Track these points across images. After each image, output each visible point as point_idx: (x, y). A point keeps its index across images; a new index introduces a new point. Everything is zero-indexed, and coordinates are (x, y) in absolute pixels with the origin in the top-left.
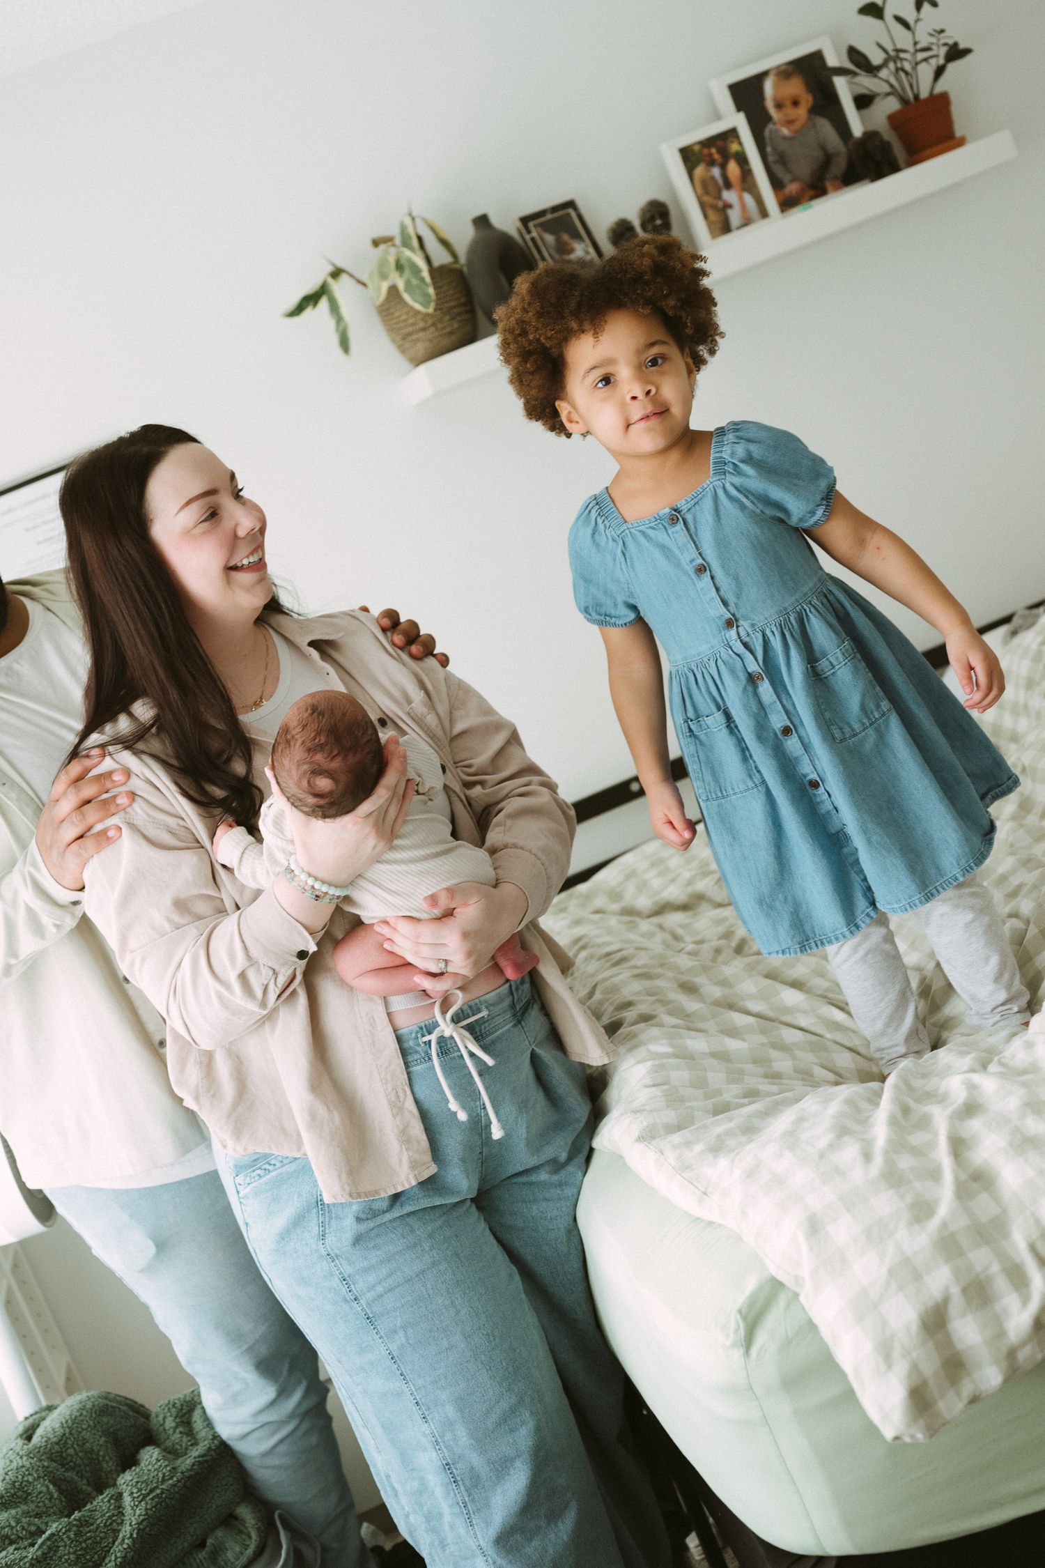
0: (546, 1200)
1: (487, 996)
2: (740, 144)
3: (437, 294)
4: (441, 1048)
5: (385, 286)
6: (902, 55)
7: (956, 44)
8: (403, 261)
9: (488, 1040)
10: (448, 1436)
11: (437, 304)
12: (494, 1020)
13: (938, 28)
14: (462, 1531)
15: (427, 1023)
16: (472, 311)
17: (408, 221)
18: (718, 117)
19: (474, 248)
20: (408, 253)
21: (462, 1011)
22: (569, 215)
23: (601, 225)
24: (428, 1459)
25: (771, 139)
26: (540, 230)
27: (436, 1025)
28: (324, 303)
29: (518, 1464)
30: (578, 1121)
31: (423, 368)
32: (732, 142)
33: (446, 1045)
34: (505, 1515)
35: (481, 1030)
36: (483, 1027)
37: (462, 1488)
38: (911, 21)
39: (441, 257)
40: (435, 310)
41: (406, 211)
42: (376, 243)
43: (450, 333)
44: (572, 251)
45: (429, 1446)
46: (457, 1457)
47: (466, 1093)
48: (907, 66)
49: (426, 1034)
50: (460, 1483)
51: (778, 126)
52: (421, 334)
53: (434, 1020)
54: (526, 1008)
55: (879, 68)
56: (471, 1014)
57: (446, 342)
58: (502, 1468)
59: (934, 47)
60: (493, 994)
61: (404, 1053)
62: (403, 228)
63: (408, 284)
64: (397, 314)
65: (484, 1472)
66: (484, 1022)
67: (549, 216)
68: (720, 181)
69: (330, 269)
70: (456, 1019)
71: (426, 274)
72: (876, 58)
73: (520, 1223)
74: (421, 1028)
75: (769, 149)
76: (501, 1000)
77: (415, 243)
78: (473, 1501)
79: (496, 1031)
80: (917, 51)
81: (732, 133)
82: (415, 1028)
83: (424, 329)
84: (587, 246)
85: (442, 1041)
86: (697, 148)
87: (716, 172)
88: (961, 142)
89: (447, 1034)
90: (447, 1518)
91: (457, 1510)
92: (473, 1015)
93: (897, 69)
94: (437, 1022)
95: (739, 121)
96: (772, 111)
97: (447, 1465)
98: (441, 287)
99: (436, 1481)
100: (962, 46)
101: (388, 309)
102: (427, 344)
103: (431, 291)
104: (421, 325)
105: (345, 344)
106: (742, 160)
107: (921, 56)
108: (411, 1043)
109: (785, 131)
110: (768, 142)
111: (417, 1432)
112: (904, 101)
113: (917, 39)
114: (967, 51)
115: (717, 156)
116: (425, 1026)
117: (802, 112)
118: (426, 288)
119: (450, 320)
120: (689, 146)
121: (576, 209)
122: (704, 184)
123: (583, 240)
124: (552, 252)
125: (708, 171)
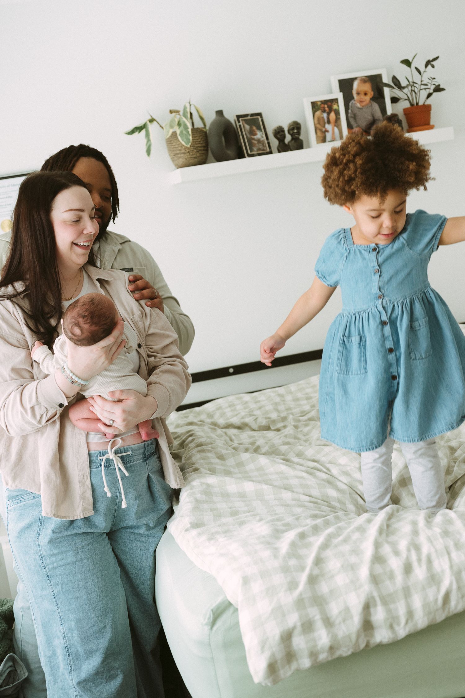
0: (140, 541)
1: (133, 446)
2: (338, 106)
3: (193, 140)
4: (107, 463)
5: (171, 131)
6: (415, 85)
7: (439, 85)
8: (181, 122)
9: (129, 465)
10: (70, 635)
11: (191, 144)
12: (134, 457)
13: (433, 77)
14: (67, 677)
15: (103, 451)
16: (207, 150)
17: (188, 105)
18: (331, 92)
19: (213, 124)
20: (184, 119)
21: (120, 450)
22: (258, 118)
23: (271, 127)
24: (59, 643)
25: (351, 107)
26: (244, 122)
27: (107, 453)
28: (143, 132)
29: (97, 654)
30: (162, 510)
31: (179, 170)
32: (335, 104)
33: (110, 463)
34: (87, 674)
35: (126, 460)
36: (128, 459)
37: (71, 658)
38: (422, 71)
39: (199, 124)
40: (190, 146)
41: (189, 102)
42: (171, 112)
43: (195, 158)
44: (256, 134)
45: (61, 637)
46: (71, 645)
47: (114, 484)
48: (416, 90)
49: (102, 456)
50: (71, 656)
51: (356, 102)
52: (182, 155)
53: (107, 450)
54: (151, 455)
55: (404, 88)
56: (124, 452)
57: (193, 161)
58: (90, 654)
59: (429, 85)
60: (137, 445)
61: (90, 462)
62: (185, 108)
63: (181, 132)
64: (174, 144)
65: (82, 653)
66: (129, 457)
67: (249, 117)
68: (326, 120)
69: (150, 118)
70: (116, 452)
71: (190, 130)
72: (404, 83)
73: (127, 550)
74: (100, 453)
75: (350, 111)
76: (139, 449)
77: (189, 115)
78: (74, 665)
79: (134, 462)
80: (422, 84)
81: (336, 100)
82: (98, 452)
83: (184, 153)
84: (263, 134)
85: (108, 460)
86: (319, 103)
87: (325, 115)
88: (432, 127)
89: (111, 458)
90: (62, 670)
91: (66, 667)
92: (125, 453)
93: (412, 90)
94: (108, 451)
95: (340, 96)
96: (355, 95)
97: (67, 647)
98: (195, 137)
99: (60, 653)
100: (441, 87)
101: (171, 141)
102: (184, 160)
103: (191, 138)
104: (183, 151)
105: (148, 152)
106: (337, 113)
107: (423, 87)
108: (94, 458)
109: (359, 105)
111: (57, 629)
112: (412, 105)
113: (423, 80)
114: (443, 89)
115: (327, 109)
116: (102, 452)
117: (368, 98)
118: (188, 136)
119: (196, 152)
120: (316, 102)
121: (261, 117)
122: (319, 119)
123: (262, 131)
124: (247, 133)
125: (321, 114)
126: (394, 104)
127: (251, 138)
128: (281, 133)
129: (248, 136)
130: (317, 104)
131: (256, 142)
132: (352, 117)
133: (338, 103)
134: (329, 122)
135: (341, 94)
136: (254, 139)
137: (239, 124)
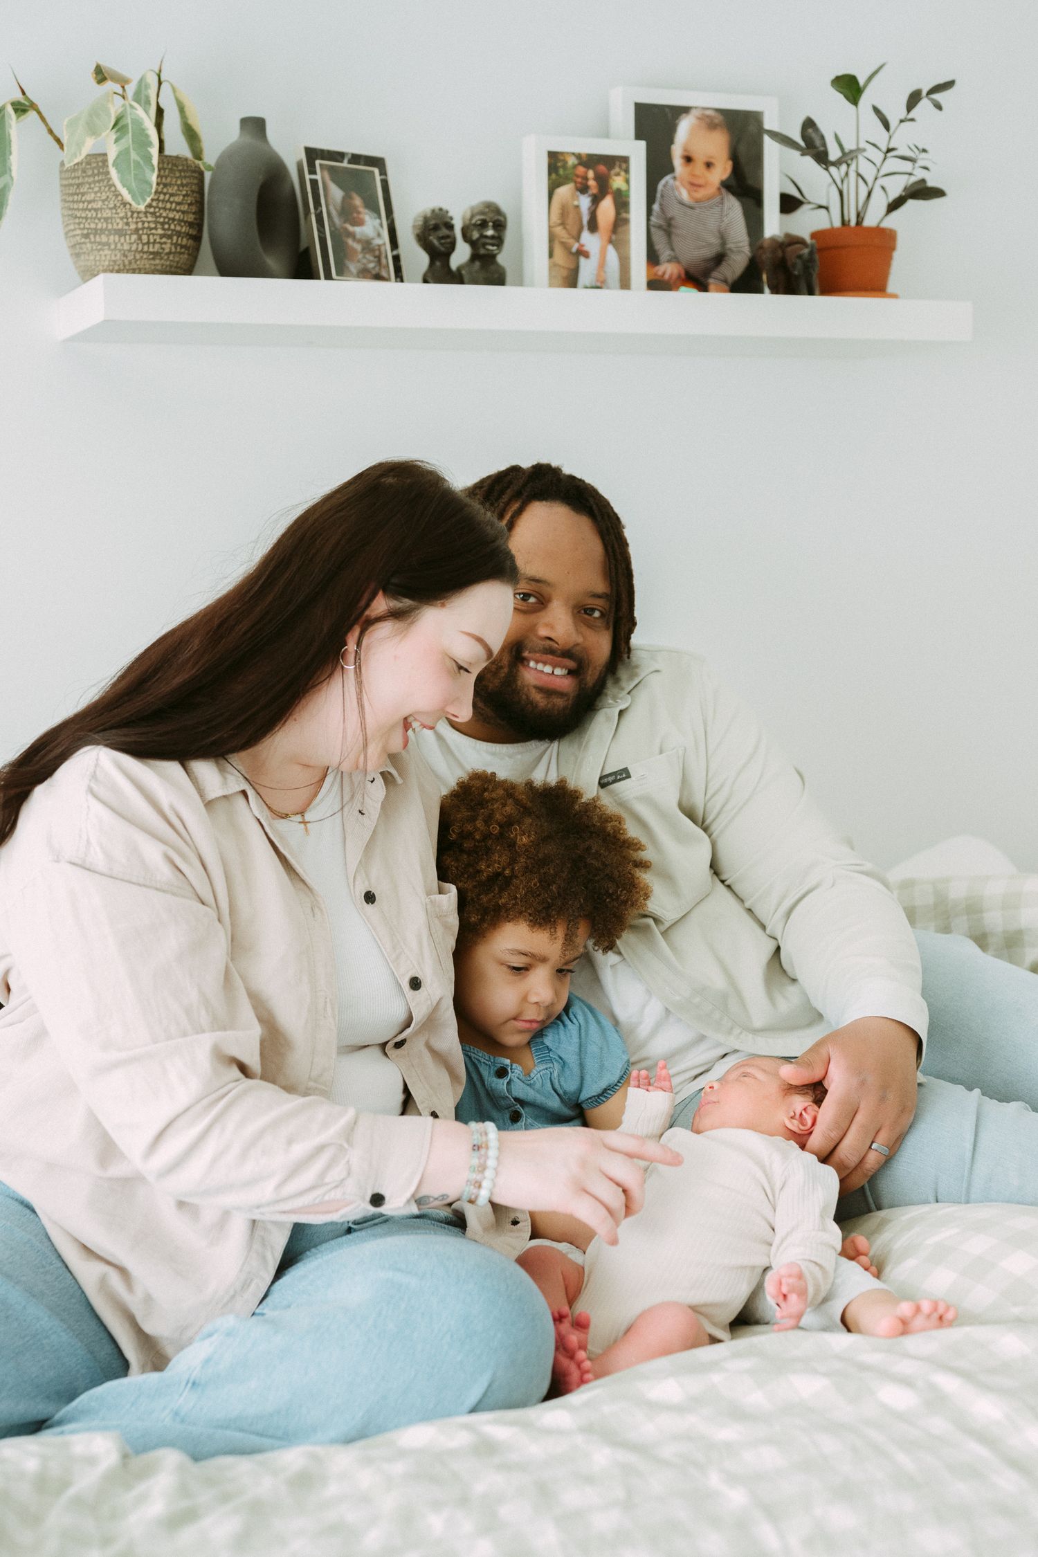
2: (627, 181)
5: (91, 142)
7: (925, 180)
8: (129, 119)
11: (154, 202)
13: (921, 146)
16: (197, 237)
17: (152, 80)
18: (606, 135)
19: (228, 156)
20: (138, 113)
22: (371, 174)
25: (662, 196)
26: (327, 175)
32: (618, 174)
39: (178, 146)
40: (148, 208)
42: (101, 75)
43: (156, 254)
44: (360, 223)
51: (677, 183)
52: (113, 238)
55: (830, 163)
63: (123, 155)
64: (89, 197)
67: (346, 164)
68: (585, 219)
69: (17, 96)
71: (152, 159)
75: (656, 207)
81: (622, 163)
83: (121, 233)
84: (381, 225)
86: (572, 161)
87: (585, 202)
95: (637, 153)
96: (678, 162)
98: (165, 185)
100: (933, 185)
101: (79, 185)
102: (118, 257)
103: (154, 178)
104: (122, 223)
106: (622, 204)
109: (684, 195)
110: (658, 195)
112: (845, 222)
113: (892, 145)
115: (592, 183)
117: (712, 180)
118: (147, 171)
119: (162, 236)
120: (562, 153)
121: (383, 172)
122: (564, 213)
123: (380, 217)
124: (334, 213)
125: (574, 197)
126: (785, 216)
127: (346, 229)
128: (444, 232)
129: (337, 220)
130: (565, 162)
131: (358, 247)
132: (660, 227)
133: (627, 171)
134: (593, 226)
135: (642, 144)
136: (352, 235)
137: (313, 177)
